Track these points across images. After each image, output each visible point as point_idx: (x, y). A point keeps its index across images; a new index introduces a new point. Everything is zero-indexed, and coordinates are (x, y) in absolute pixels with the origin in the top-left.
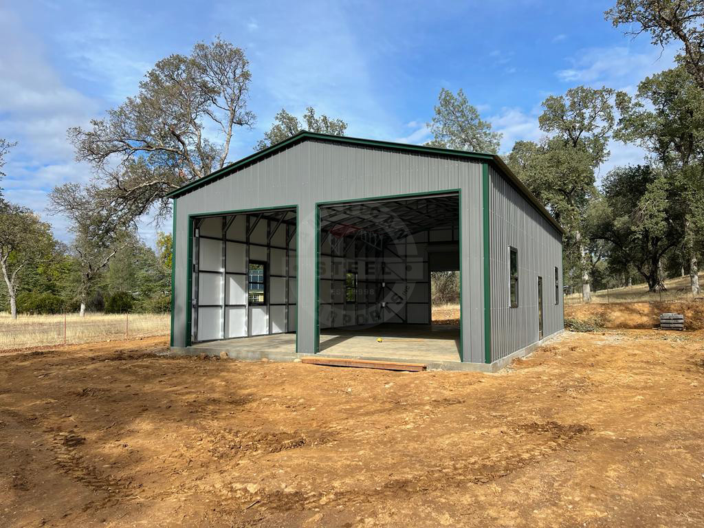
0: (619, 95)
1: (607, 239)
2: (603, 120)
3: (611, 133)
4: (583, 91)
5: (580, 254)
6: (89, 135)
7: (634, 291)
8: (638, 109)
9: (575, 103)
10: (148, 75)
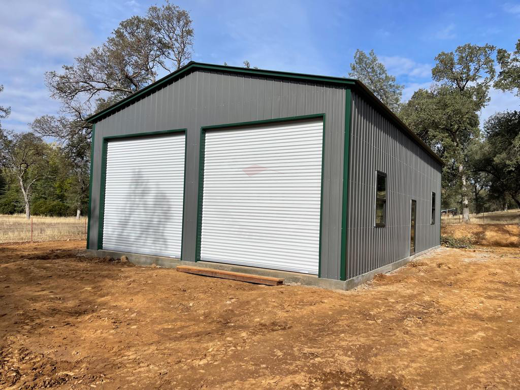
0: (499, 52)
1: (489, 172)
2: (487, 72)
3: (492, 83)
4: (470, 48)
5: (462, 183)
6: (62, 77)
7: (510, 214)
8: (515, 63)
9: (463, 57)
10: (114, 32)
